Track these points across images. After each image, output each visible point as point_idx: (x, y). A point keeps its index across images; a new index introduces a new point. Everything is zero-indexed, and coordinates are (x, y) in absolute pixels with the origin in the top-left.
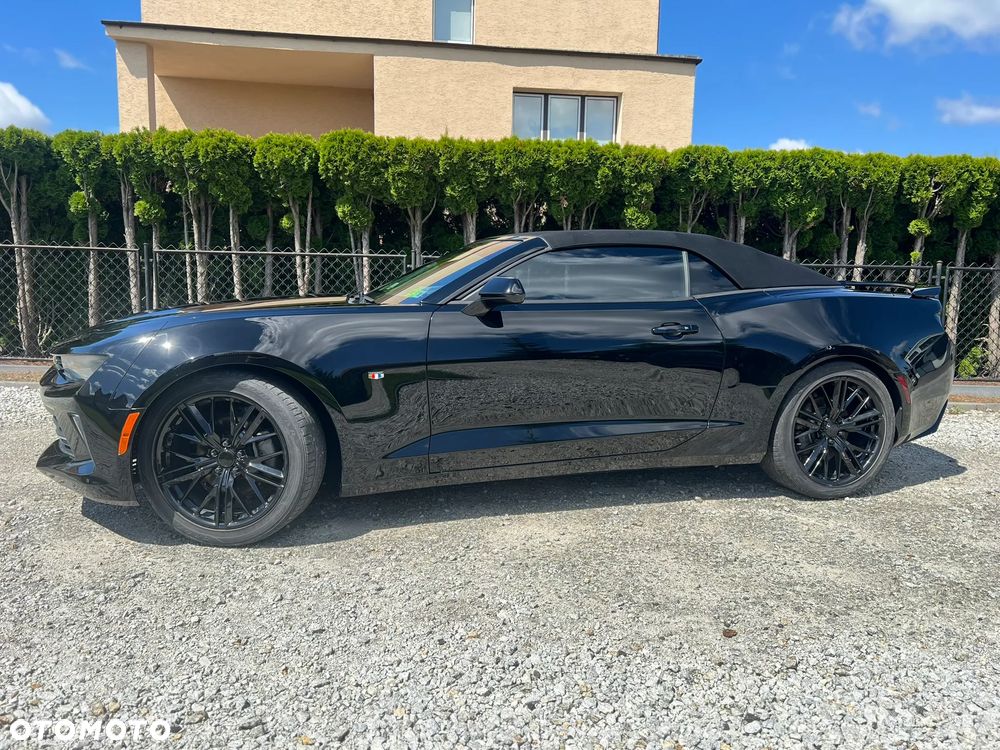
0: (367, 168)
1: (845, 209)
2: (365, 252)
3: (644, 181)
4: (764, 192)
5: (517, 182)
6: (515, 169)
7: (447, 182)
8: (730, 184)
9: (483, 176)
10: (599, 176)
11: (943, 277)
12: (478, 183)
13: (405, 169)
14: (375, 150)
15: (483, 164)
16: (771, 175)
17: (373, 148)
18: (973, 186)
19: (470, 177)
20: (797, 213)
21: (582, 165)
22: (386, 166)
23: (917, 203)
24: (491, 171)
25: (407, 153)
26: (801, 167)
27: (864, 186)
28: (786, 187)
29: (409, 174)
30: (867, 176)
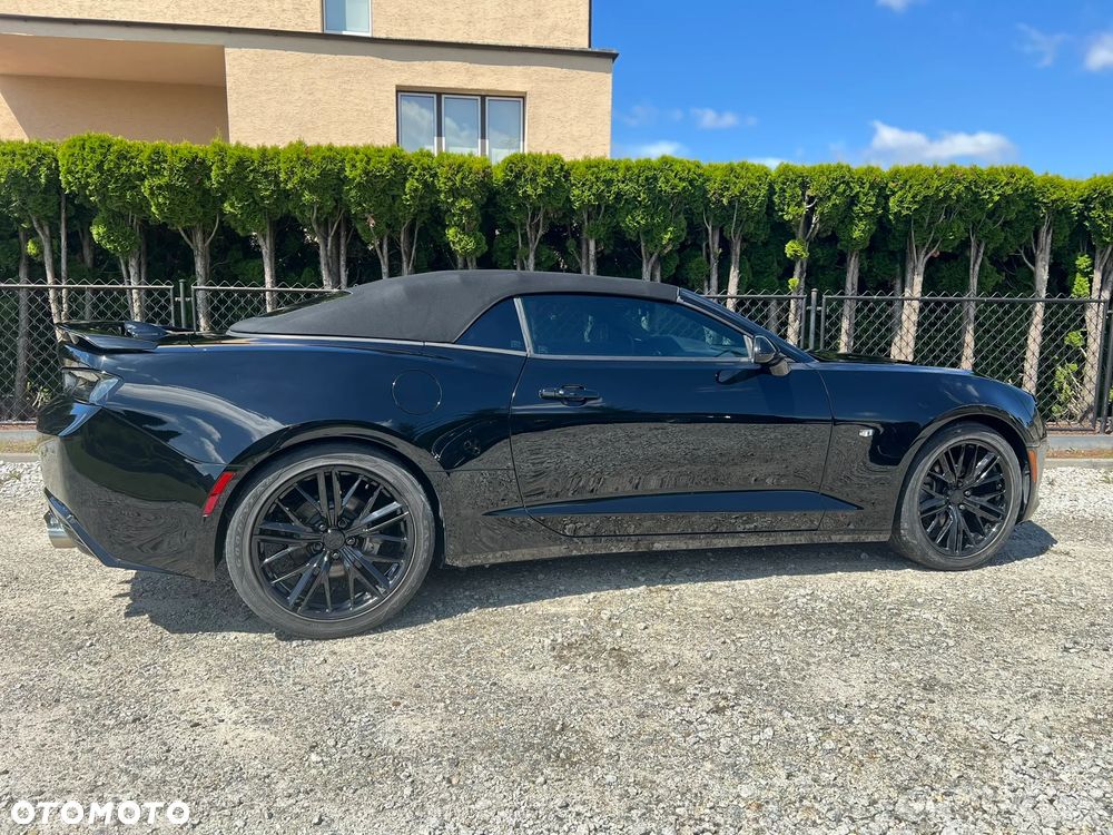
0: (117, 180)
1: (710, 228)
3: (463, 197)
4: (609, 208)
5: (307, 196)
6: (302, 181)
7: (224, 198)
8: (568, 199)
9: (265, 189)
10: (407, 190)
11: (819, 308)
12: (262, 198)
13: (163, 181)
14: (125, 158)
15: (266, 174)
16: (614, 189)
17: (122, 156)
18: (853, 200)
19: (250, 192)
20: (650, 232)
22: (142, 178)
23: (790, 221)
24: (277, 184)
25: (165, 161)
26: (647, 179)
27: (725, 201)
28: (633, 204)
30: (728, 189)
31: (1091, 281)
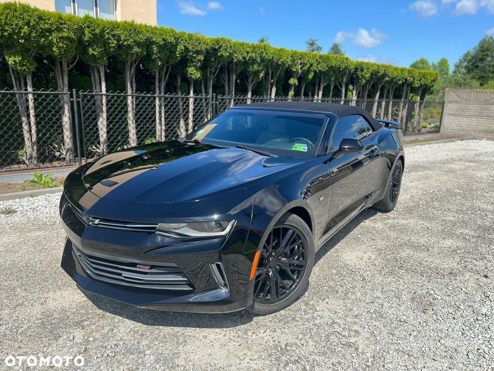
0: (37, 31)
2: (30, 89)
3: (199, 54)
4: (246, 63)
5: (136, 49)
6: (135, 41)
7: (89, 45)
8: (232, 58)
9: (113, 43)
10: (178, 49)
12: (110, 47)
13: (65, 35)
14: (42, 19)
15: (113, 36)
16: (249, 55)
17: (40, 18)
18: (311, 65)
19: (106, 44)
20: (257, 73)
21: (171, 42)
22: (50, 31)
23: (294, 71)
24: (119, 40)
25: (65, 24)
27: (280, 63)
28: (254, 61)
29: (68, 38)
30: (281, 58)
31: (352, 93)
